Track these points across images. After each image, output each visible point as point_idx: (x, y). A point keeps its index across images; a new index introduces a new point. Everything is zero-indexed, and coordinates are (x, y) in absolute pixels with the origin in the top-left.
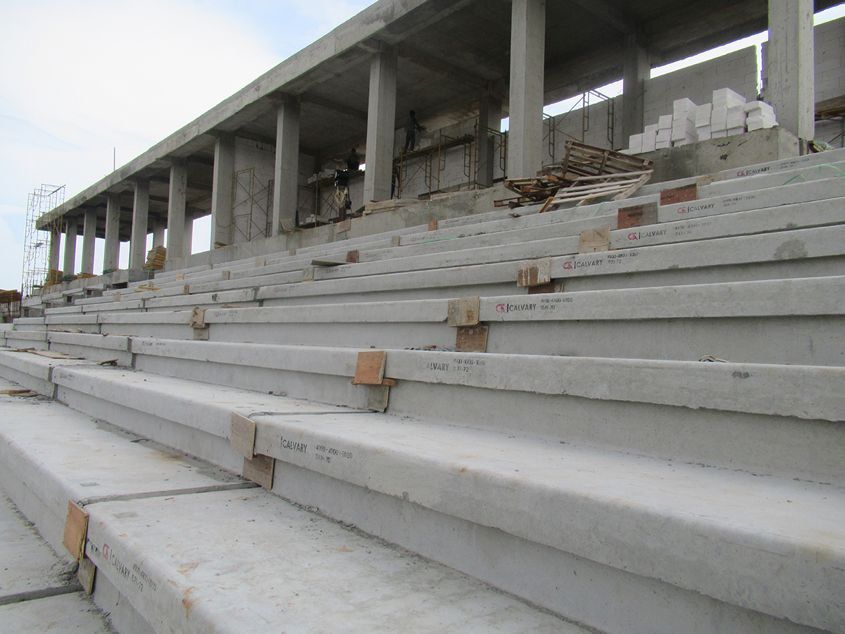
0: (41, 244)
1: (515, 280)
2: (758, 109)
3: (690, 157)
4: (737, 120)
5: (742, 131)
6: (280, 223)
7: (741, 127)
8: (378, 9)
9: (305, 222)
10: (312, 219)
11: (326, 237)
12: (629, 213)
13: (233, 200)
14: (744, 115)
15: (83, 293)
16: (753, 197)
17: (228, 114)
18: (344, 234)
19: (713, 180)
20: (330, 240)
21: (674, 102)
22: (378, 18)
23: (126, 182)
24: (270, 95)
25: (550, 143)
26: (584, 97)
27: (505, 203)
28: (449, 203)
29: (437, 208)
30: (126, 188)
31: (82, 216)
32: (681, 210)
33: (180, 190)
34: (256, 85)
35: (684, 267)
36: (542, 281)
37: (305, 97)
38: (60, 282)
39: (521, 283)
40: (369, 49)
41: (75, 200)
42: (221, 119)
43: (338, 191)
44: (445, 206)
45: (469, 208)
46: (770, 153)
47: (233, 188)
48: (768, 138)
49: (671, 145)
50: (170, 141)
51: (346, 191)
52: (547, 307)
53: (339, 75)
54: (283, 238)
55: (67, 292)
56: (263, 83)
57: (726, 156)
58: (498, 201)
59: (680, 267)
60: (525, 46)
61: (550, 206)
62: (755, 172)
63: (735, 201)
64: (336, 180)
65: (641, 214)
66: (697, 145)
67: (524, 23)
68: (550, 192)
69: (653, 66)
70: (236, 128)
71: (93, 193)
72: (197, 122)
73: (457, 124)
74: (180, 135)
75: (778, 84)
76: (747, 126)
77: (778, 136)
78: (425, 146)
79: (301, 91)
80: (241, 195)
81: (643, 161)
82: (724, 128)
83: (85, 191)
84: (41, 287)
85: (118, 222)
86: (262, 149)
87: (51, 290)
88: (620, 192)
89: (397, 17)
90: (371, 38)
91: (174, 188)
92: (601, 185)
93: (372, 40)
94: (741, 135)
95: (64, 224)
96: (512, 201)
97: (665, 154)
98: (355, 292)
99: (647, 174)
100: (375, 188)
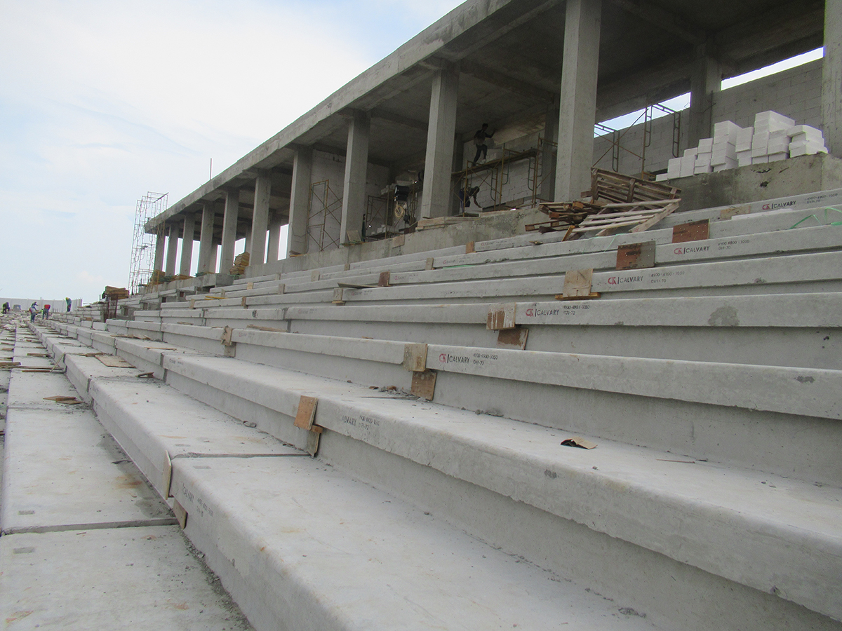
0: (147, 247)
1: (485, 322)
2: (802, 134)
3: (729, 183)
4: (779, 145)
5: (783, 157)
6: (346, 234)
7: (783, 153)
8: (438, 28)
9: (376, 231)
10: (382, 229)
11: (383, 251)
12: (629, 250)
13: (309, 211)
14: (787, 140)
15: (176, 295)
16: (748, 241)
17: (305, 129)
18: (398, 249)
19: (737, 213)
20: (386, 255)
21: (715, 124)
22: (437, 37)
23: (220, 191)
24: (342, 112)
25: (613, 157)
26: (646, 112)
27: (537, 227)
28: (494, 222)
29: (483, 226)
30: (220, 196)
31: (183, 221)
32: (677, 251)
33: (264, 200)
34: (328, 102)
35: (628, 324)
36: (507, 327)
37: (375, 112)
38: (161, 282)
39: (490, 327)
40: (430, 67)
41: (176, 207)
42: (298, 134)
43: (397, 205)
44: (490, 225)
45: (512, 228)
46: (813, 182)
47: (309, 199)
48: (811, 165)
49: (710, 170)
50: (255, 154)
51: (405, 206)
52: (477, 362)
53: (407, 91)
54: (346, 250)
55: (162, 293)
56: (335, 100)
57: (766, 183)
58: (530, 226)
59: (625, 324)
60: (576, 64)
61: (572, 234)
62: (780, 206)
63: (730, 245)
64: (396, 194)
65: (639, 252)
66: (736, 171)
67: (577, 40)
68: (581, 218)
69: (724, 77)
70: (313, 142)
71: (191, 201)
72: (278, 136)
73: (526, 136)
74: (263, 149)
75: (832, 106)
76: (789, 151)
77: (822, 163)
78: (491, 160)
79: (370, 107)
80: (317, 205)
81: (670, 189)
82: (765, 154)
83: (184, 199)
84: (145, 286)
85: (212, 228)
86: (338, 161)
87: (154, 289)
88: (640, 223)
89: (455, 36)
90: (432, 56)
91: (258, 198)
92: (626, 213)
93: (433, 58)
94: (782, 162)
95: (168, 229)
96: (543, 225)
97: (704, 179)
98: (360, 320)
99: (674, 203)
100: (432, 204)
